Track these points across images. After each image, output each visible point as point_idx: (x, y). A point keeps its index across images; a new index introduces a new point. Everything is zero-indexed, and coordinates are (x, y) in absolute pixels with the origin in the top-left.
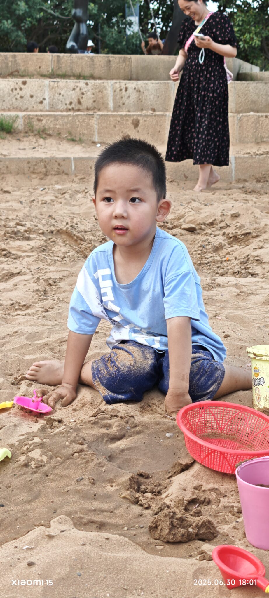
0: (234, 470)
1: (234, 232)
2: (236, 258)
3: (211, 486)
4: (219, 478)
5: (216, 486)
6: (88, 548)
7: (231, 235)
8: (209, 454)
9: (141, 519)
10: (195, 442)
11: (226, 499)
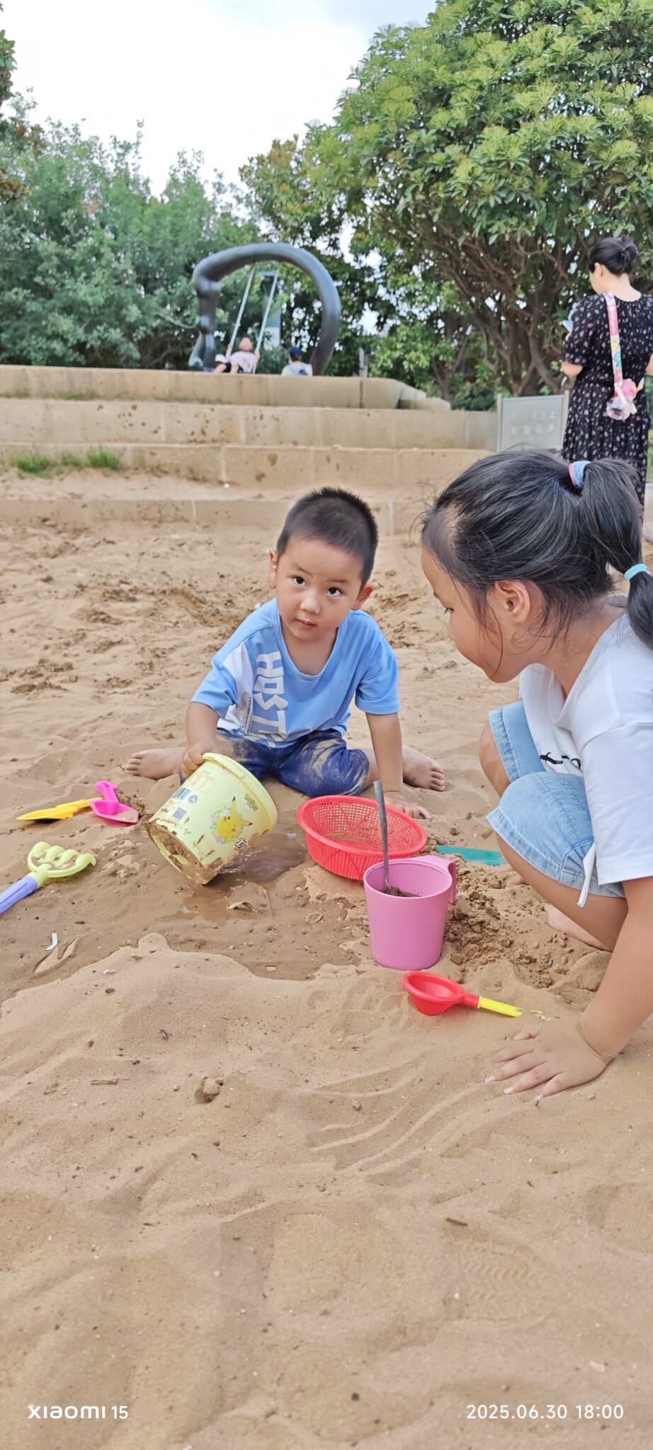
0: (361, 875)
1: (388, 593)
2: (389, 626)
3: (338, 895)
4: (346, 886)
5: (343, 896)
6: (182, 970)
7: (384, 598)
8: (333, 855)
9: (250, 935)
10: (317, 841)
11: (355, 909)
